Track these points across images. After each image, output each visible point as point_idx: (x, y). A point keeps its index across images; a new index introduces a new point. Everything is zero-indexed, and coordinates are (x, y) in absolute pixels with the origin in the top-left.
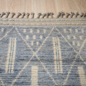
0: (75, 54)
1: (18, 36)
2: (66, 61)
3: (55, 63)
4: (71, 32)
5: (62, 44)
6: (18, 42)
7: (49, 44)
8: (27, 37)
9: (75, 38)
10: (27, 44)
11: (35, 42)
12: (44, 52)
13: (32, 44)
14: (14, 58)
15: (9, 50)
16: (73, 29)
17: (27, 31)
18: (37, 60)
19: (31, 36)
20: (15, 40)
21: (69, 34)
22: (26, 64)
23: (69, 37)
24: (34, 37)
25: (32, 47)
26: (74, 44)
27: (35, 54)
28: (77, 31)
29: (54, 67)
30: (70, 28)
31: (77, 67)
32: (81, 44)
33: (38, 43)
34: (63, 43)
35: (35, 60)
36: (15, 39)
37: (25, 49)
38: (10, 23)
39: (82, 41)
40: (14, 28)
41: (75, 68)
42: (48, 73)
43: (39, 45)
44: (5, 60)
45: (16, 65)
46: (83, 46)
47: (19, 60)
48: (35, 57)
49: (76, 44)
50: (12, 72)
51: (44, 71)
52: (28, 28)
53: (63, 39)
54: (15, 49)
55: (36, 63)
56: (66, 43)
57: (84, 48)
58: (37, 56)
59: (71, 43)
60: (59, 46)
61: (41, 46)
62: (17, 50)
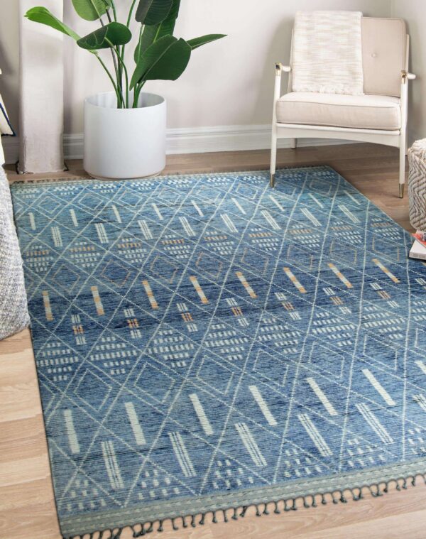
0: (84, 468)
1: (185, 480)
2: (97, 456)
3: (113, 452)
4: (92, 502)
5: (106, 479)
6: (180, 471)
7: (127, 476)
8: (168, 481)
9: (85, 493)
10: (163, 470)
11: (152, 475)
12: (134, 464)
13: (156, 472)
14: (175, 448)
15: (188, 458)
16: (87, 508)
17: (172, 491)
18: (141, 451)
19: (162, 484)
20: (185, 472)
21: (94, 498)
22: (155, 444)
23: (96, 492)
24: (156, 483)
25: (154, 467)
26: (86, 483)
27: (146, 458)
28: (81, 506)
29: (115, 447)
30: (94, 509)
31: (81, 451)
32: (74, 484)
33: (147, 474)
34: (104, 480)
35: (144, 451)
36: (187, 476)
37: (164, 462)
38: (209, 499)
39: (72, 489)
40: (197, 492)
41: (83, 450)
42: (121, 440)
43: (143, 472)
44: (186, 444)
45: (169, 441)
46: (71, 482)
47: (168, 448)
48: (145, 455)
49: (82, 482)
50: (170, 434)
51: (127, 441)
52: (172, 496)
53: (105, 487)
54: (180, 461)
55: (142, 448)
56: (99, 481)
57: (69, 478)
58: (143, 456)
59: (90, 483)
60: (110, 475)
61: (140, 470)
62: (177, 460)
